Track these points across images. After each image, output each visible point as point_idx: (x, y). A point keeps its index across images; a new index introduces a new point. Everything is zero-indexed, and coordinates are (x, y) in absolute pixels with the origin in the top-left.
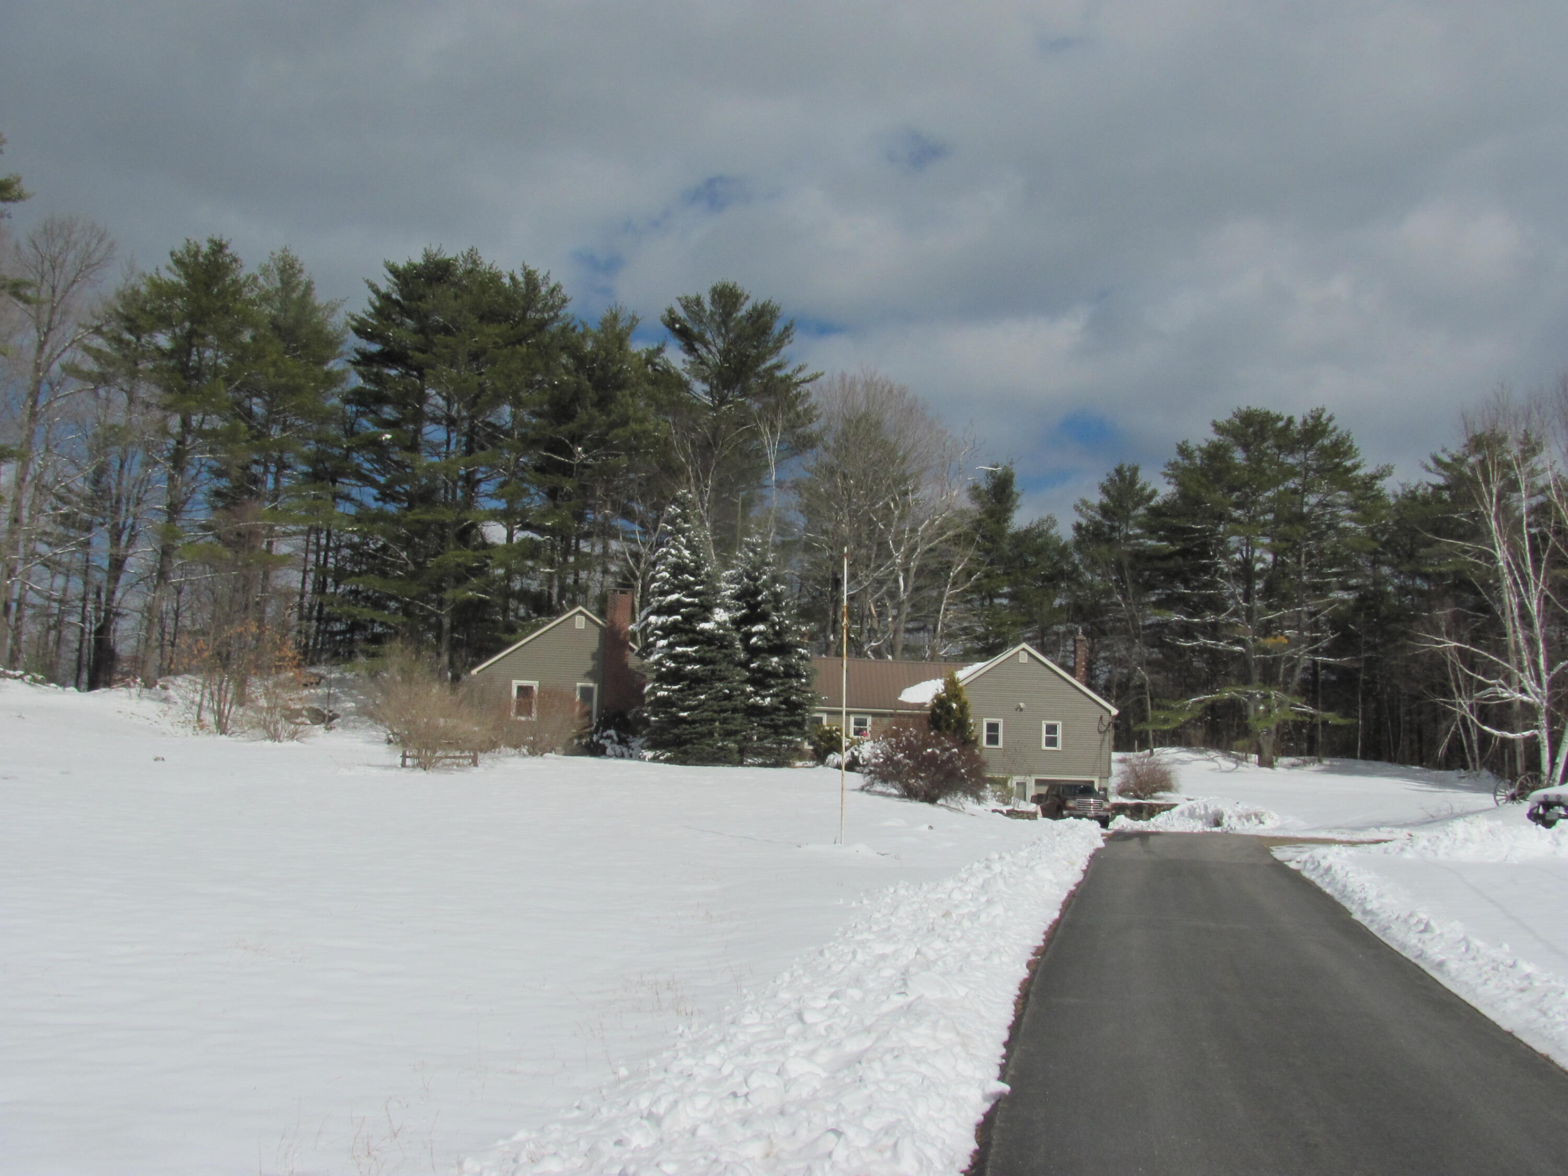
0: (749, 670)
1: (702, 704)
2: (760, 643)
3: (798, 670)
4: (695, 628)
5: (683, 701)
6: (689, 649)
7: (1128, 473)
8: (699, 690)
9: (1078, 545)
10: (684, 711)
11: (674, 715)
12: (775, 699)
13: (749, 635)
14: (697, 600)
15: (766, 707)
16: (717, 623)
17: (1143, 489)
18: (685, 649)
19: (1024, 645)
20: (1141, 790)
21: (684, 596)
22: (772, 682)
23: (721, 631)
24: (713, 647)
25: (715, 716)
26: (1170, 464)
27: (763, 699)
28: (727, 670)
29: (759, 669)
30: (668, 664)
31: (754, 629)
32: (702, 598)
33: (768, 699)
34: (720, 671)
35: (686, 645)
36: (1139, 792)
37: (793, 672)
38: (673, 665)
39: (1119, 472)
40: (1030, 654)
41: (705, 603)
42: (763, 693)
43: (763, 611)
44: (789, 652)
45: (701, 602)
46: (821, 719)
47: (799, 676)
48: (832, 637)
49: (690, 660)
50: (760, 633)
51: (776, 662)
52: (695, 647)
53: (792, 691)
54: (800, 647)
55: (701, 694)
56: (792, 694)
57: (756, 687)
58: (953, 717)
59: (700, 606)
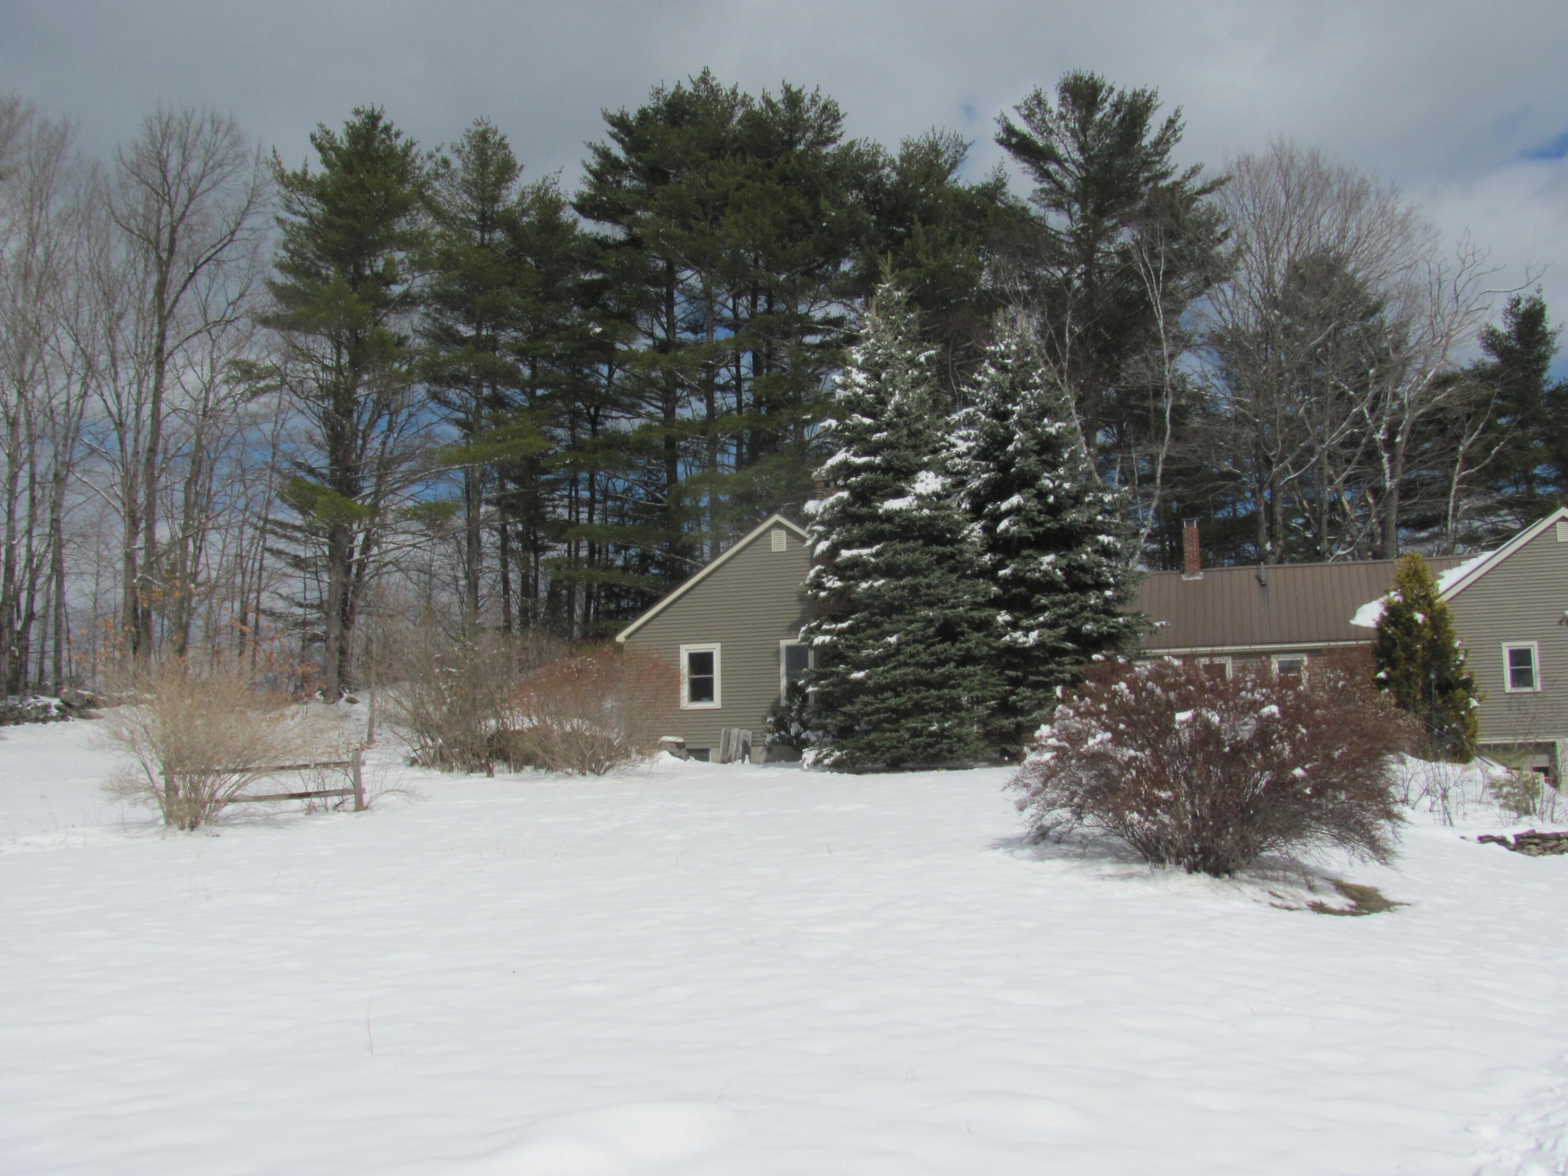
0: (996, 580)
1: (891, 653)
2: (1013, 529)
3: (1099, 574)
4: (876, 508)
5: (858, 650)
6: (865, 552)
8: (887, 626)
10: (859, 669)
11: (844, 679)
12: (1047, 632)
13: (998, 517)
14: (878, 460)
15: (1031, 648)
16: (919, 497)
18: (855, 552)
21: (855, 454)
22: (1043, 601)
23: (926, 512)
24: (911, 544)
25: (923, 672)
27: (1026, 636)
28: (942, 583)
29: (1016, 579)
30: (829, 584)
31: (1004, 506)
32: (886, 453)
33: (1034, 635)
34: (929, 586)
35: (864, 545)
37: (1089, 579)
38: (838, 584)
41: (896, 463)
42: (1025, 623)
43: (1021, 470)
44: (1080, 543)
45: (888, 462)
46: (1222, 667)
47: (1101, 586)
48: (1268, 546)
49: (866, 571)
50: (1016, 511)
51: (1049, 564)
52: (878, 547)
53: (1085, 614)
54: (1101, 533)
55: (891, 634)
56: (1087, 620)
57: (1017, 614)
58: (1418, 638)
59: (886, 469)
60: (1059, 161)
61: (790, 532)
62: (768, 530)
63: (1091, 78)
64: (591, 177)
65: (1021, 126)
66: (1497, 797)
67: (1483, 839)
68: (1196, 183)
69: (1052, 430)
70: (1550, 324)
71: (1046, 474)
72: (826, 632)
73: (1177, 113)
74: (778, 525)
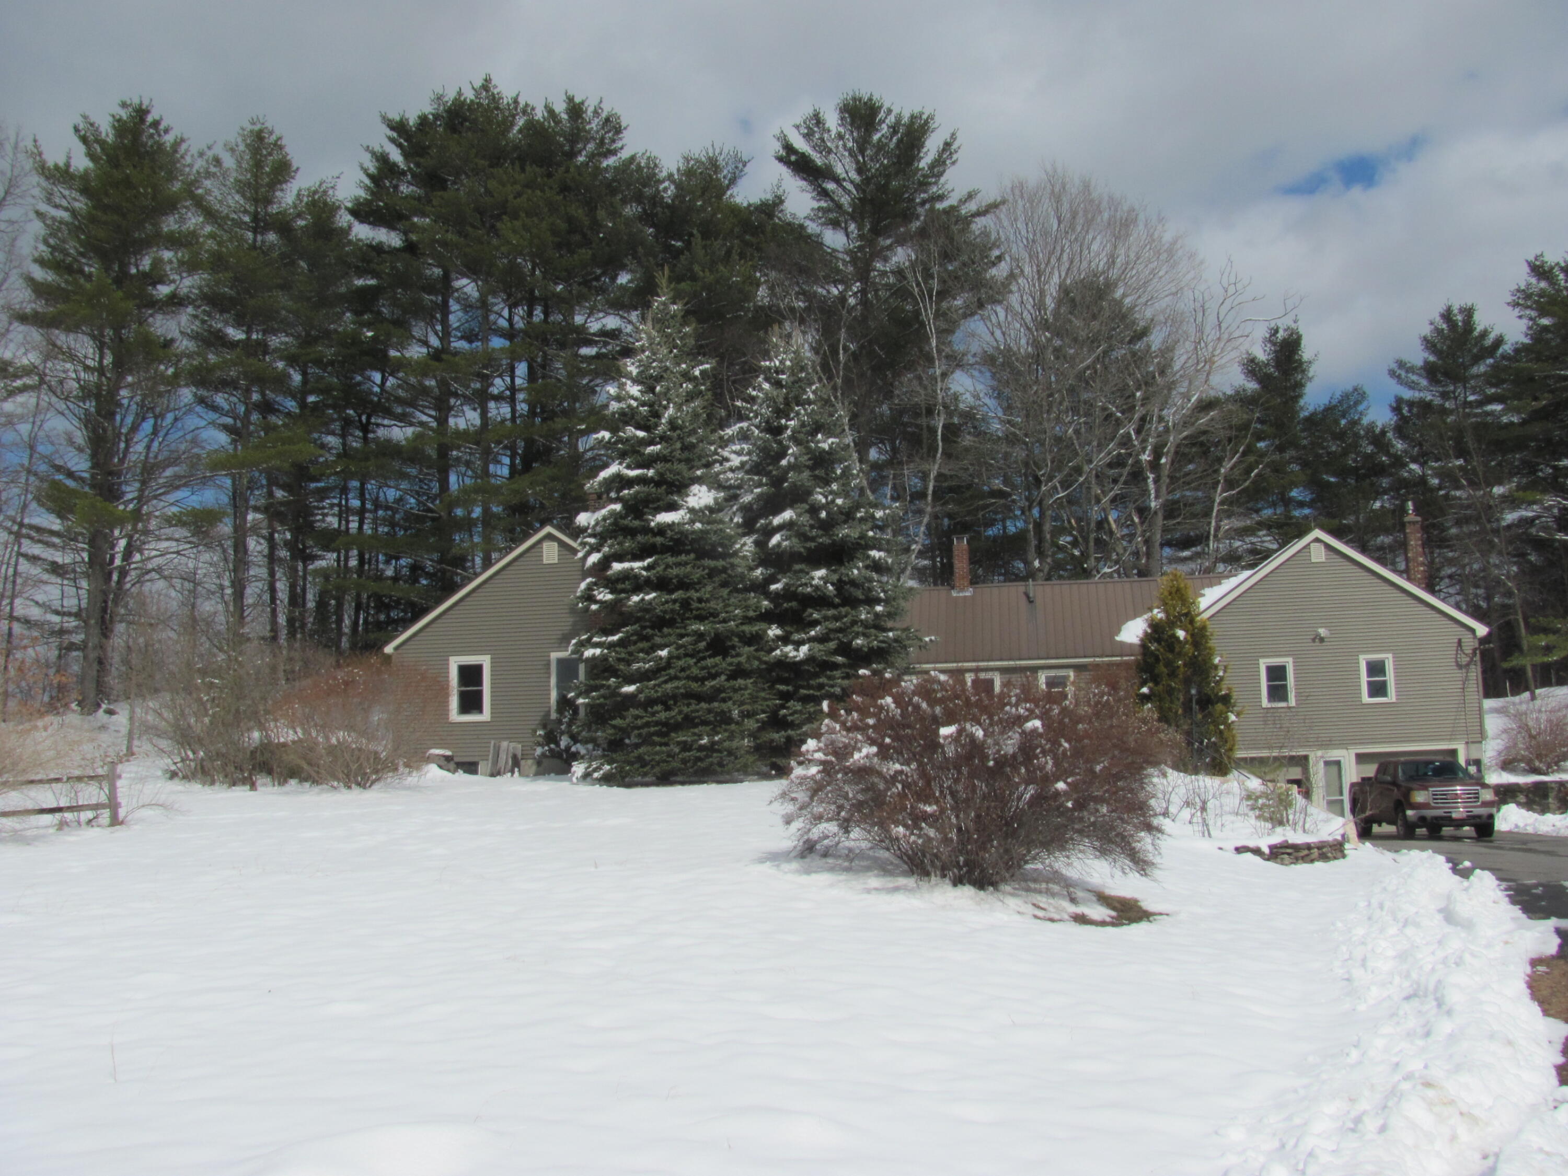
0: (767, 595)
1: (662, 668)
2: (785, 543)
3: (870, 590)
4: (648, 521)
5: (629, 663)
6: (637, 565)
7: (1459, 318)
8: (658, 640)
9: (1400, 430)
10: (630, 682)
11: (614, 693)
12: (817, 646)
13: (770, 532)
14: (651, 473)
15: (802, 662)
16: (692, 510)
17: (1484, 334)
18: (626, 565)
19: (1317, 533)
20: (1539, 757)
21: (629, 467)
22: (816, 616)
23: (698, 525)
24: (683, 557)
25: (694, 685)
26: (1518, 291)
27: (797, 650)
28: (713, 597)
29: (788, 594)
30: (600, 597)
31: (777, 521)
32: (659, 466)
33: (804, 649)
34: (700, 600)
35: (636, 558)
36: (1537, 763)
37: (859, 594)
38: (609, 597)
39: (1447, 316)
40: (1328, 547)
41: (669, 476)
42: (796, 637)
43: (794, 485)
44: (851, 558)
45: (661, 475)
46: (991, 682)
47: (872, 601)
49: (637, 584)
50: (788, 526)
51: (821, 578)
52: (649, 560)
53: (856, 628)
54: (872, 548)
55: (662, 647)
56: (857, 635)
57: (788, 628)
58: (1180, 655)
59: (658, 482)
60: (837, 180)
61: (562, 544)
62: (540, 542)
63: (870, 99)
64: (367, 181)
65: (800, 144)
66: (1253, 808)
67: (1239, 850)
68: (972, 206)
69: (825, 446)
70: (1307, 352)
71: (818, 490)
72: (597, 645)
73: (953, 136)
74: (549, 537)
